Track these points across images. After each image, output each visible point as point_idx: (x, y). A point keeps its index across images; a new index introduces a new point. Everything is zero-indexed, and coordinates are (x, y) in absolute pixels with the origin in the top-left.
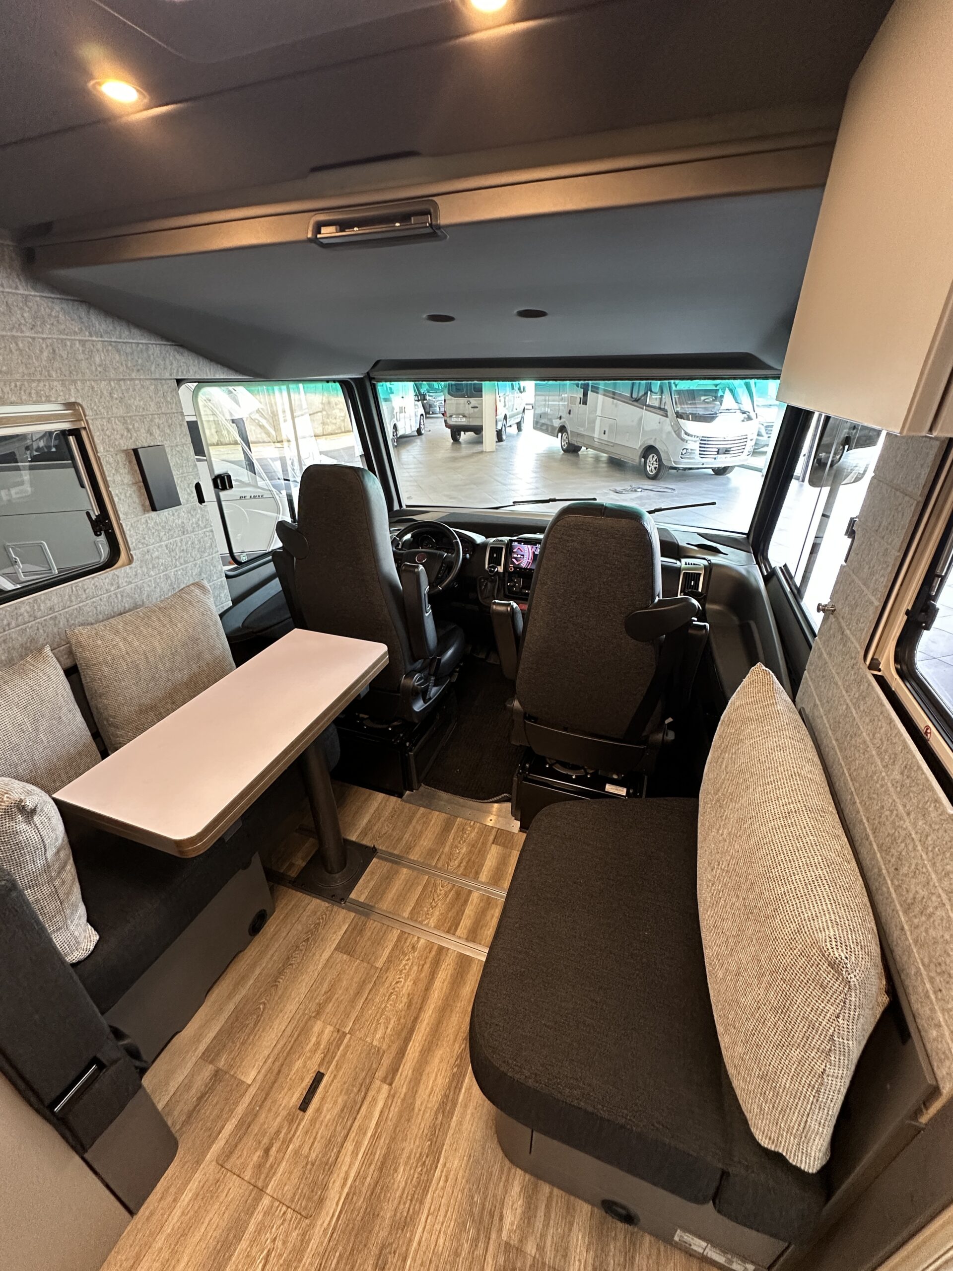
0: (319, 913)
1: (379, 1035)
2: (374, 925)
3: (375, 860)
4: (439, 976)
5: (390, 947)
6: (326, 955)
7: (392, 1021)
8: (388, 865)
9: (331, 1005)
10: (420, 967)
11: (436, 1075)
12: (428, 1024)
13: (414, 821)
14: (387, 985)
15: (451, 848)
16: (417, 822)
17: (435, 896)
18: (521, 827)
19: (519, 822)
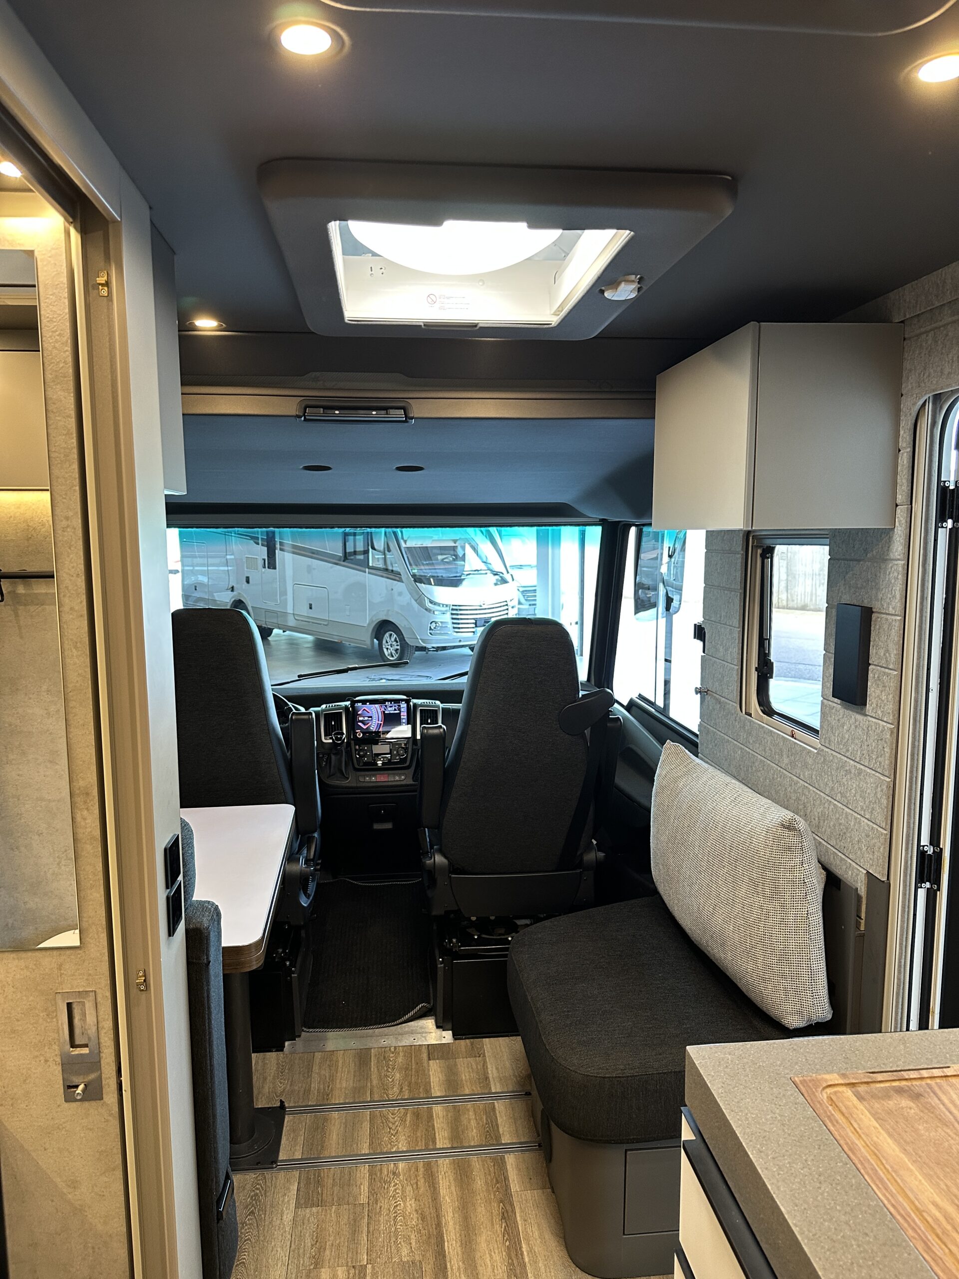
0: (248, 1187)
1: (405, 1251)
2: (332, 1172)
3: (287, 1118)
4: (441, 1185)
5: (366, 1183)
6: (288, 1217)
7: (413, 1236)
8: (308, 1118)
9: (328, 1252)
10: (415, 1186)
11: (491, 1255)
12: (455, 1224)
13: (316, 1068)
14: (384, 1212)
15: (380, 1078)
16: (320, 1068)
17: (390, 1125)
18: (454, 1035)
19: (451, 1032)
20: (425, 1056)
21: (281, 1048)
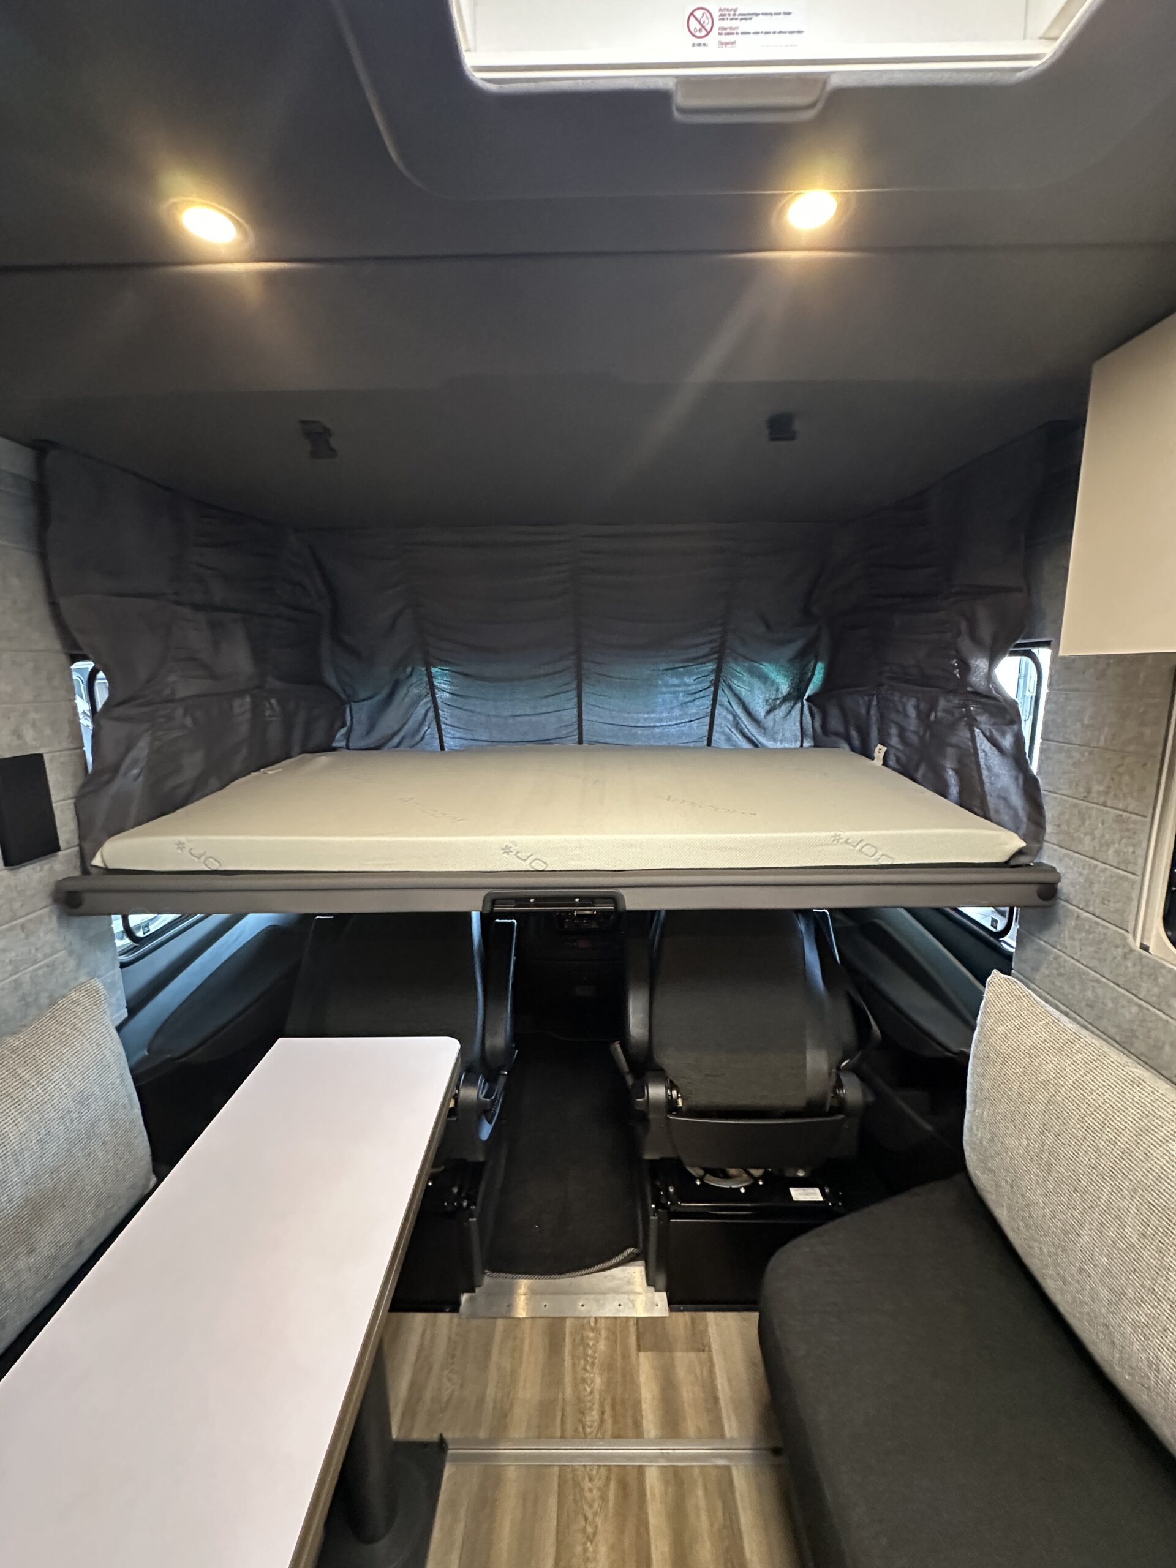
8: (476, 1470)
13: (495, 1354)
15: (575, 1386)
16: (500, 1355)
17: (586, 1508)
18: (670, 1302)
19: (664, 1295)
20: (632, 1340)
21: (455, 1307)
